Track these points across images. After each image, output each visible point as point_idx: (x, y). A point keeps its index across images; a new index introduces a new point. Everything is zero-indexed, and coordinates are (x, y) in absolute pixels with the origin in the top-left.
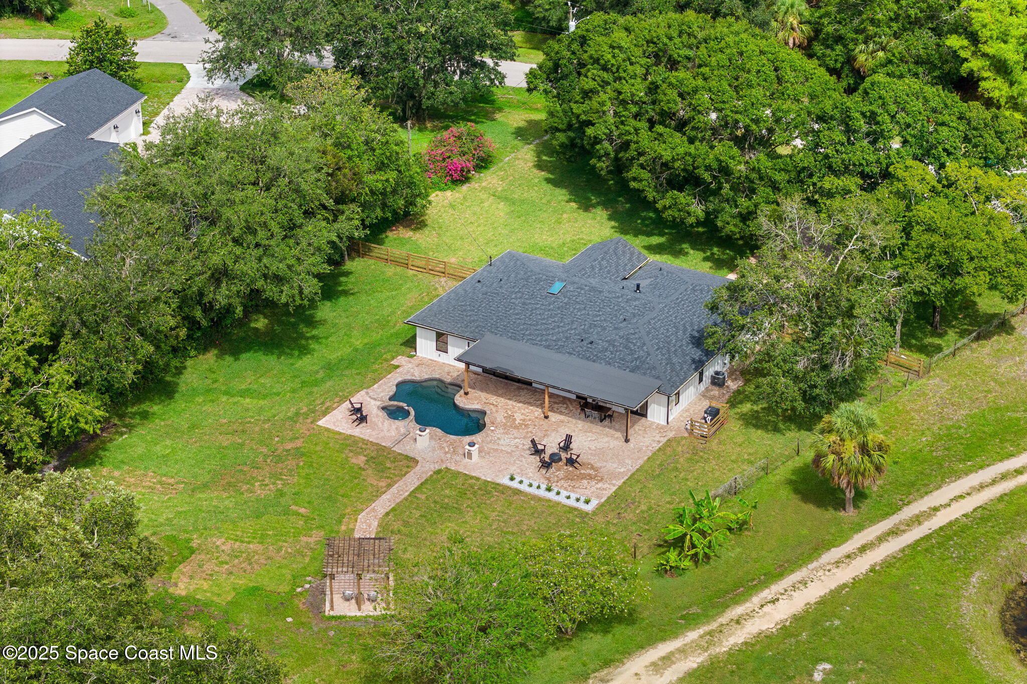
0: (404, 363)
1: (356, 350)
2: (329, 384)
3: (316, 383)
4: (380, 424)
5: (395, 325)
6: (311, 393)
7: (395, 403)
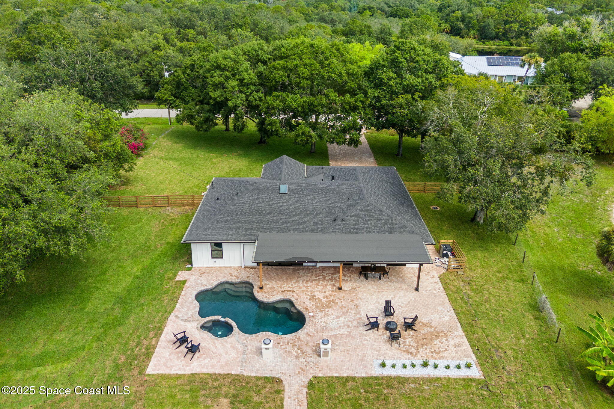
0: (187, 277)
1: (137, 277)
2: (132, 318)
3: (119, 322)
4: (213, 348)
5: (156, 248)
6: (119, 335)
7: (210, 318)
